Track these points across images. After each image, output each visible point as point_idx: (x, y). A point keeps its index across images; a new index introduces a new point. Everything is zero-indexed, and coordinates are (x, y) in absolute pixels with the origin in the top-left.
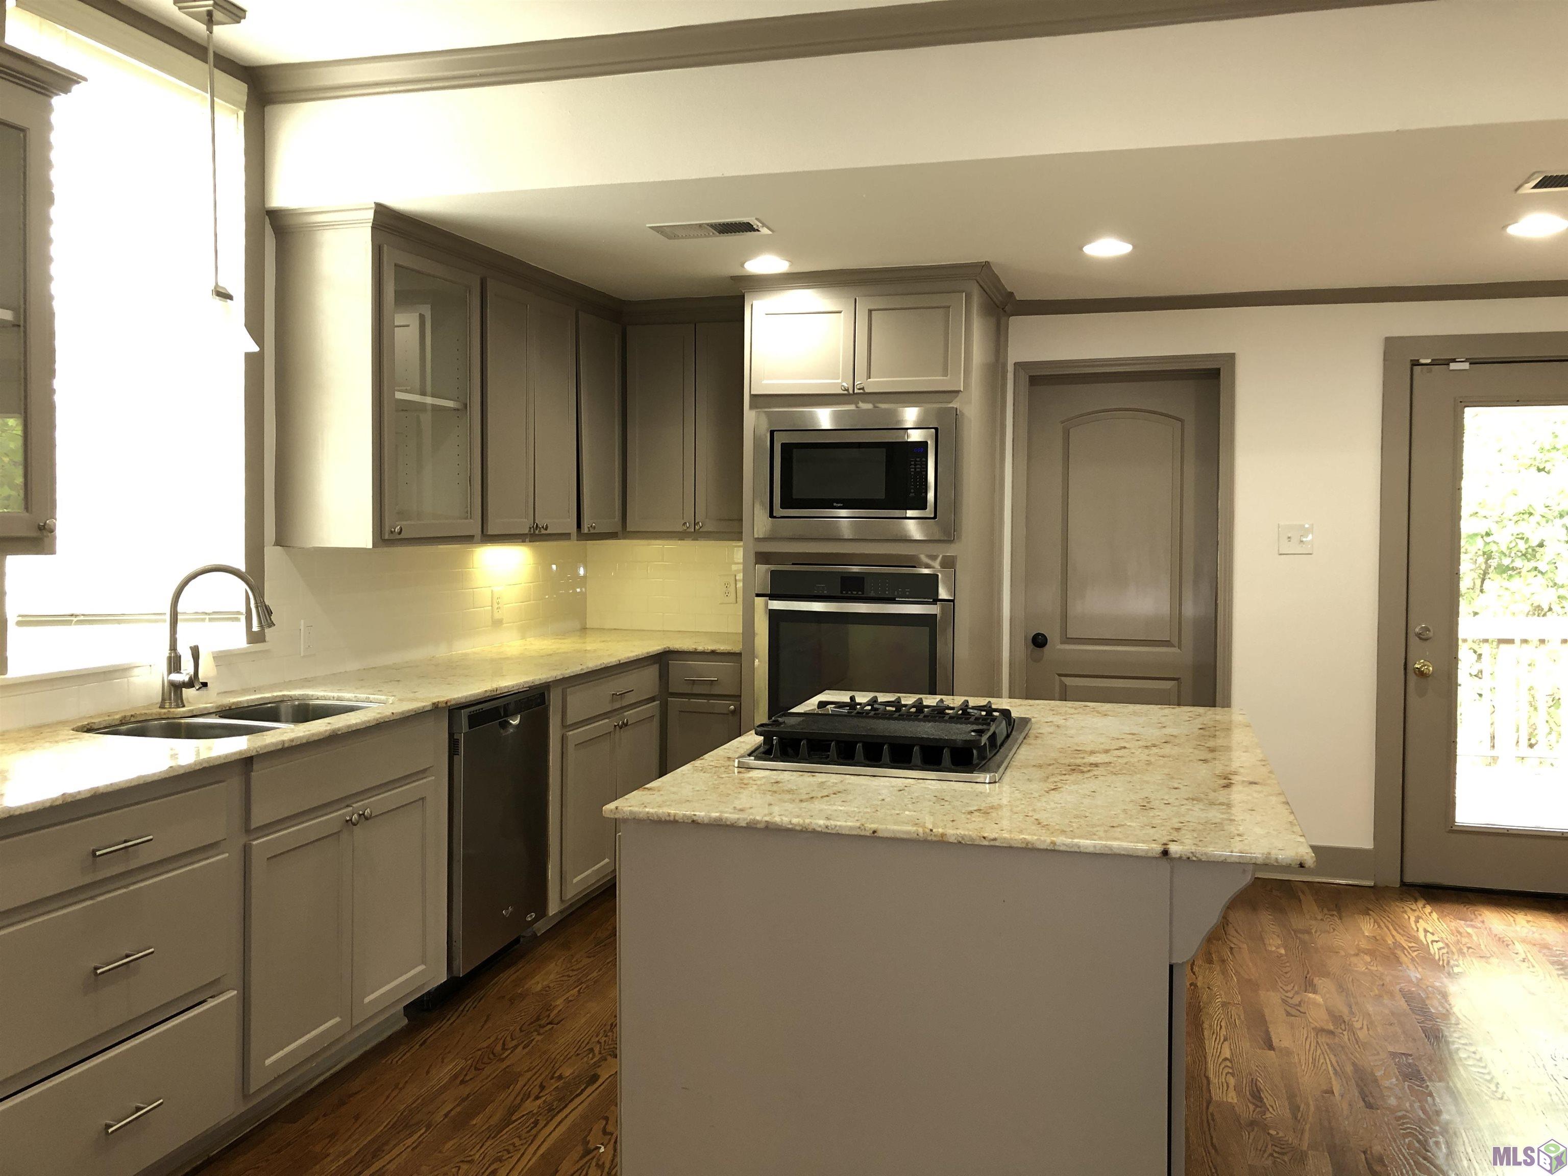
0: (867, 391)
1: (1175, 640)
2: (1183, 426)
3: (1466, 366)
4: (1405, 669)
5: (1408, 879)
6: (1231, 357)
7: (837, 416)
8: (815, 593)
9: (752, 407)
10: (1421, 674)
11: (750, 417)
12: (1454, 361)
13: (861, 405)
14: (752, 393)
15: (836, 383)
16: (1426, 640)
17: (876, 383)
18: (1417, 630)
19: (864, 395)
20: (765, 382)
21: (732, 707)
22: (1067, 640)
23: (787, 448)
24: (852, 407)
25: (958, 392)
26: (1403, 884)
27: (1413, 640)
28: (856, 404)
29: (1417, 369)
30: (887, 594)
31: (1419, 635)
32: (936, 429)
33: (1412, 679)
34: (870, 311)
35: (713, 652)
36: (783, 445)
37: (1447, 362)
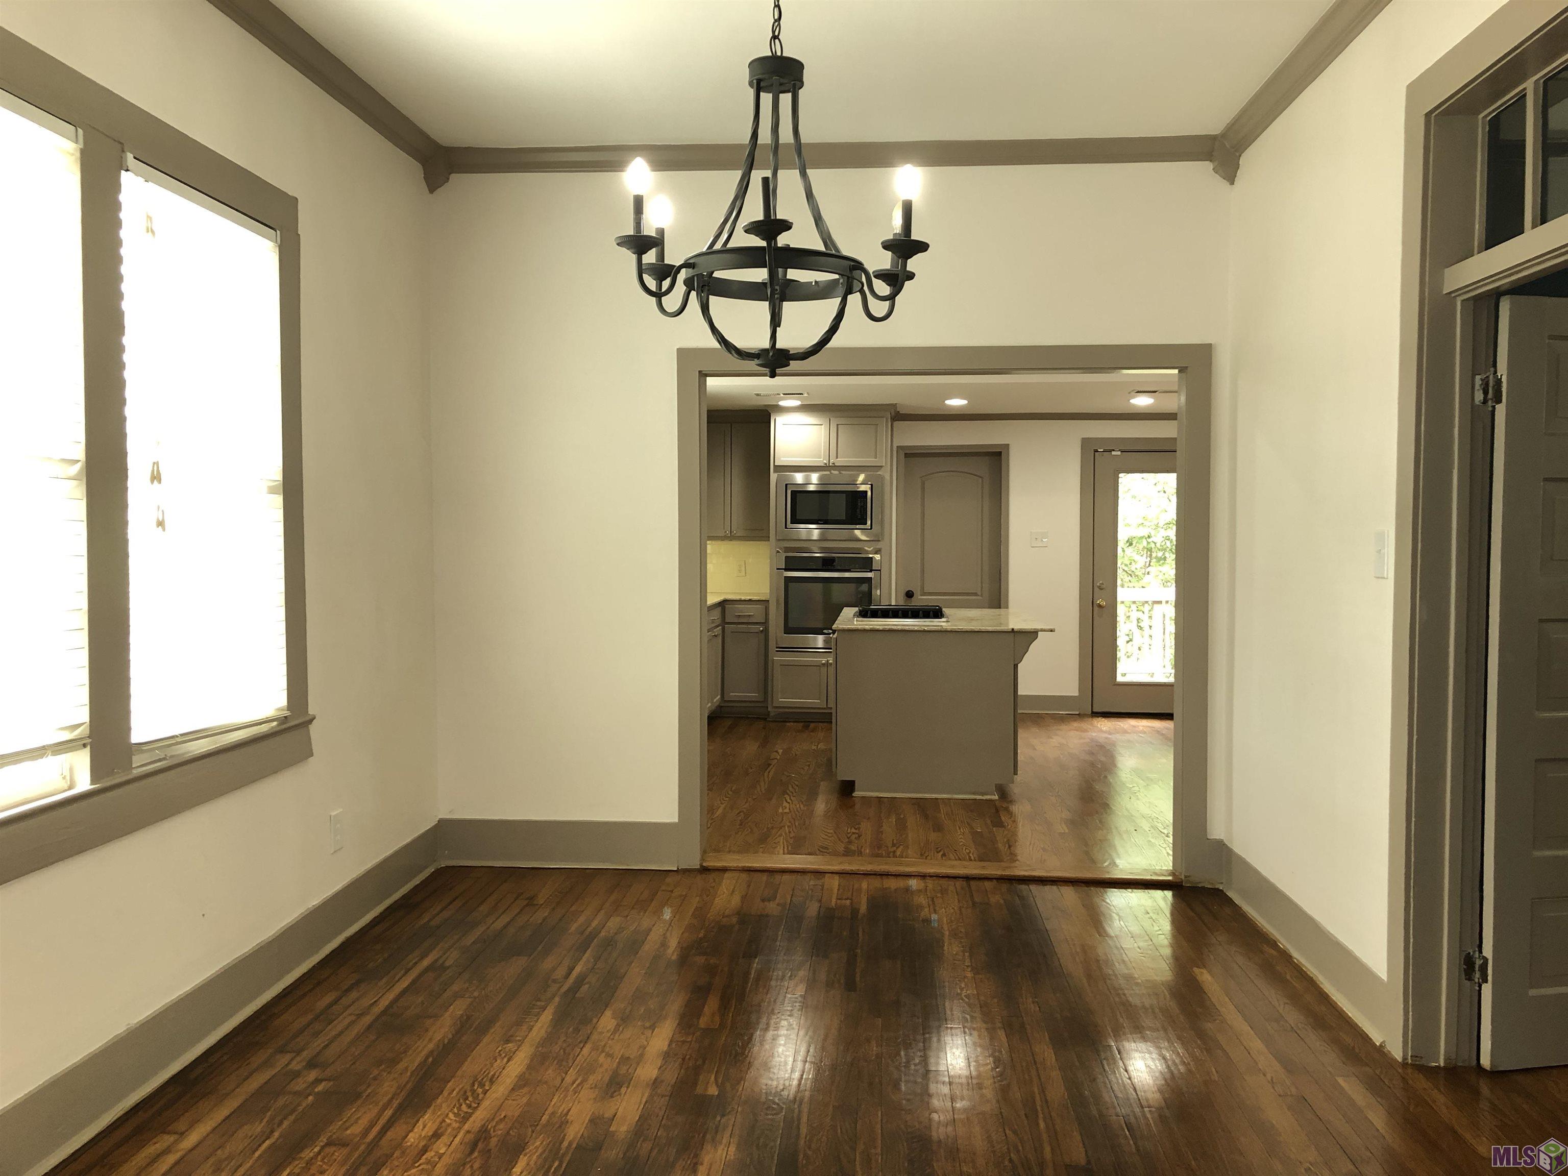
0: (836, 464)
1: (980, 594)
2: (982, 481)
3: (1119, 453)
4: (1093, 604)
5: (1095, 710)
6: (1007, 446)
7: (820, 478)
8: (809, 568)
9: (775, 471)
10: (1100, 606)
11: (773, 476)
12: (1114, 450)
13: (832, 471)
14: (776, 464)
15: (821, 461)
16: (1102, 589)
17: (841, 461)
18: (1098, 584)
19: (834, 467)
20: (782, 459)
21: (761, 629)
22: (924, 594)
23: (794, 493)
24: (828, 473)
25: (882, 466)
26: (1093, 712)
27: (1096, 589)
28: (830, 471)
29: (1096, 453)
30: (847, 568)
31: (1099, 587)
32: (872, 485)
33: (1096, 608)
34: (837, 425)
35: (750, 600)
36: (792, 491)
37: (1110, 451)
